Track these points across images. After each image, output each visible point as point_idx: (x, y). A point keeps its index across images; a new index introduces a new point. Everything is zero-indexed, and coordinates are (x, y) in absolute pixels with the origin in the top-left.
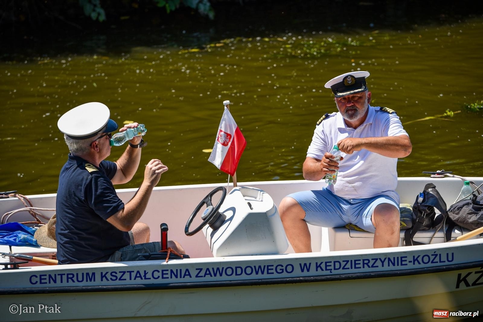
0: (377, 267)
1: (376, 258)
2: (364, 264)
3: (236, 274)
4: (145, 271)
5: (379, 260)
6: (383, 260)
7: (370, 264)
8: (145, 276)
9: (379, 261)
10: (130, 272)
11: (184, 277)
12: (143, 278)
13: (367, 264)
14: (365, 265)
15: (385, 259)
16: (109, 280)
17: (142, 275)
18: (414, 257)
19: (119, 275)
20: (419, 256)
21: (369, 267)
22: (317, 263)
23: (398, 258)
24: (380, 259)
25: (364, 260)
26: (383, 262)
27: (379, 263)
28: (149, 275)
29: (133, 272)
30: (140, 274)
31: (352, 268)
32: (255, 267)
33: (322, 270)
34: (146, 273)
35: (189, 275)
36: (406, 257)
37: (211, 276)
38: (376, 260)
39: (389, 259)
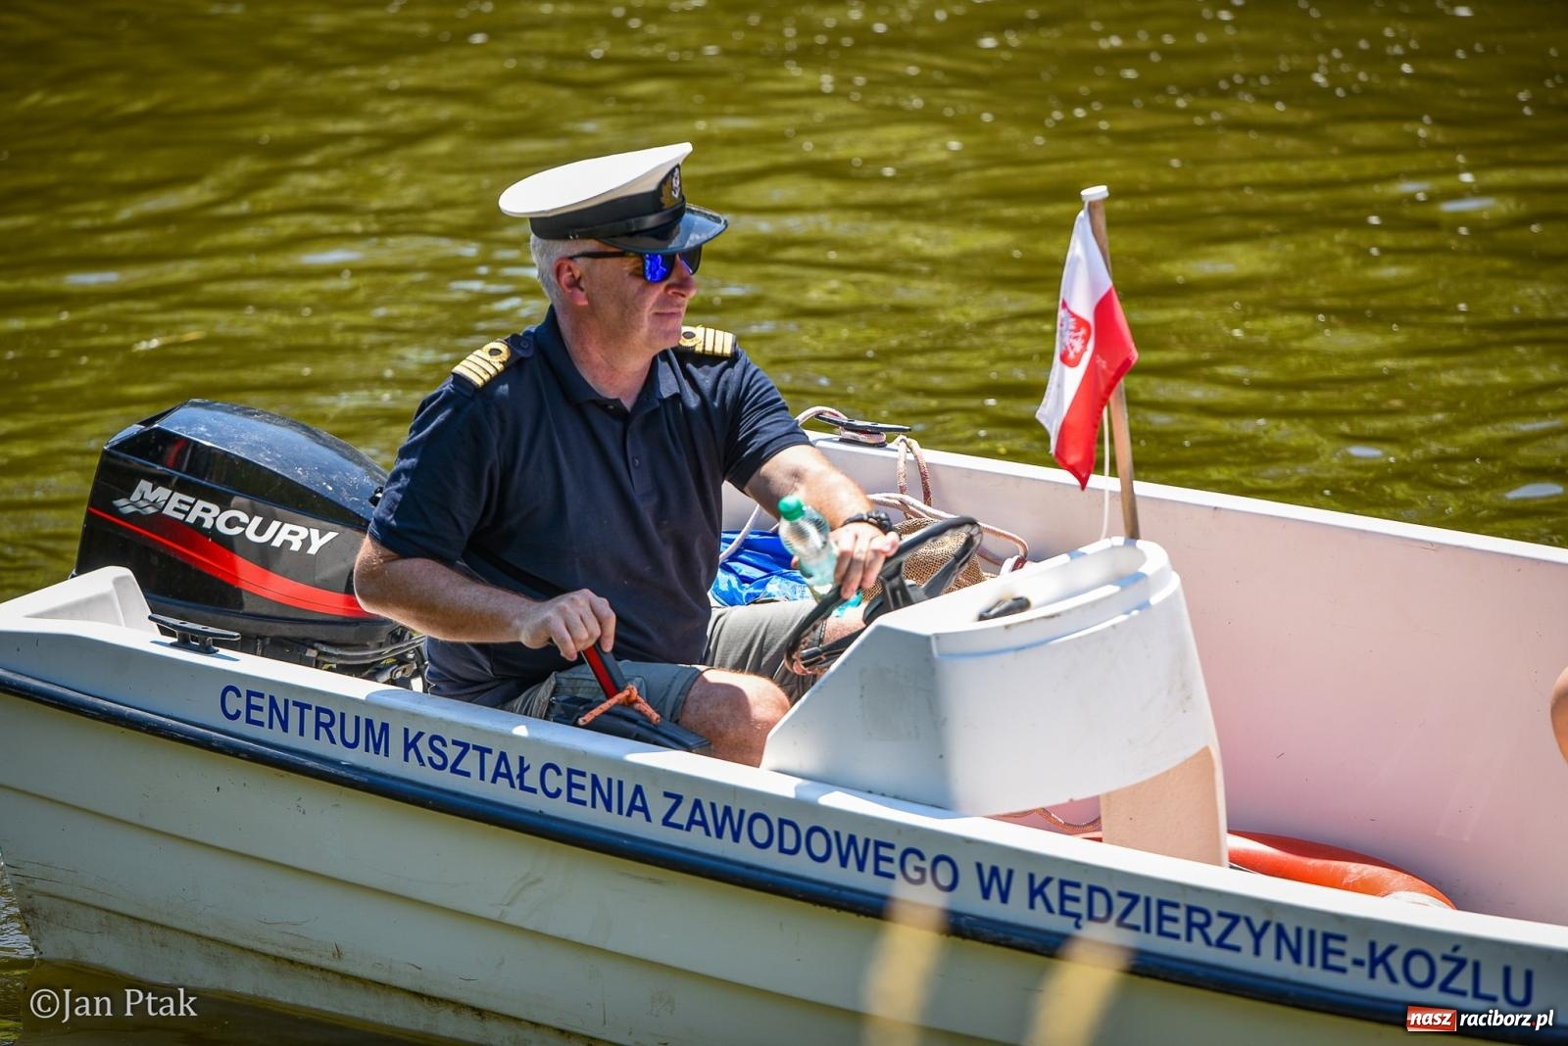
0: (1237, 949)
1: (1236, 913)
2: (1190, 925)
3: (782, 850)
4: (522, 759)
5: (1242, 926)
6: (1258, 927)
7: (1214, 932)
8: (521, 777)
9: (1242, 928)
10: (483, 751)
11: (629, 814)
12: (517, 782)
13: (1202, 927)
14: (1196, 932)
15: (1266, 925)
16: (423, 765)
17: (515, 771)
18: (1373, 946)
19: (452, 753)
20: (1391, 949)
21: (1208, 941)
22: (1032, 877)
23: (1312, 934)
24: (1248, 921)
25: (1190, 910)
26: (1258, 937)
27: (1241, 936)
28: (532, 779)
29: (489, 751)
30: (507, 767)
31: (1148, 930)
32: (837, 834)
33: (1050, 910)
34: (525, 766)
35: (644, 809)
36: (1342, 939)
37: (708, 833)
38: (1235, 919)
39: (1281, 932)
